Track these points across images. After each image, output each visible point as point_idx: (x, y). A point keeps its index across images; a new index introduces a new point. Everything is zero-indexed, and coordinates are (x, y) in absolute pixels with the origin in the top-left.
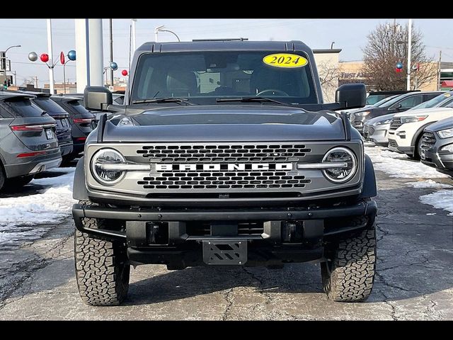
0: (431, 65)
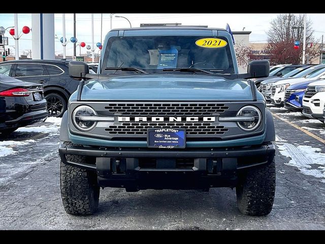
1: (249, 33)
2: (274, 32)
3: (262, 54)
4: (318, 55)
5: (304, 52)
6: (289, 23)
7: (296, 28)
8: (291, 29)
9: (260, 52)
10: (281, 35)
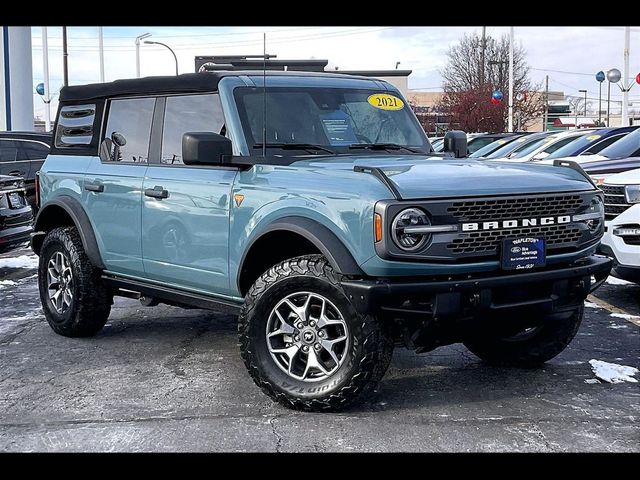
1: (407, 74)
2: (454, 71)
3: (433, 114)
4: (539, 114)
5: (511, 110)
6: (482, 54)
7: (496, 63)
8: (486, 65)
9: (430, 110)
10: (468, 78)
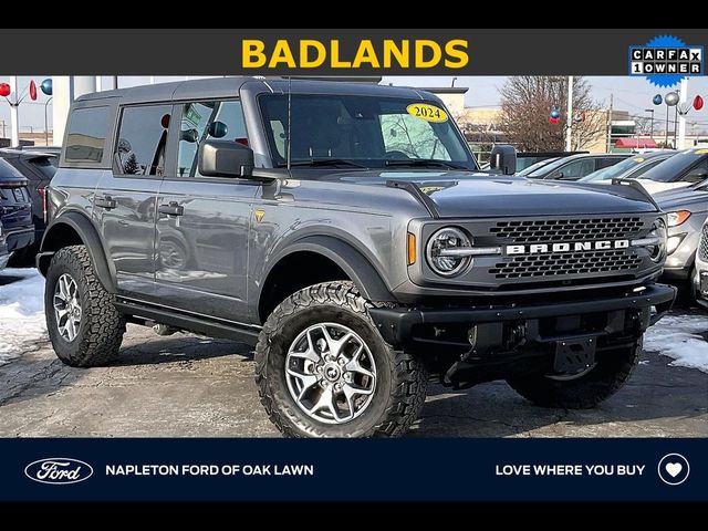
0: (599, 115)
